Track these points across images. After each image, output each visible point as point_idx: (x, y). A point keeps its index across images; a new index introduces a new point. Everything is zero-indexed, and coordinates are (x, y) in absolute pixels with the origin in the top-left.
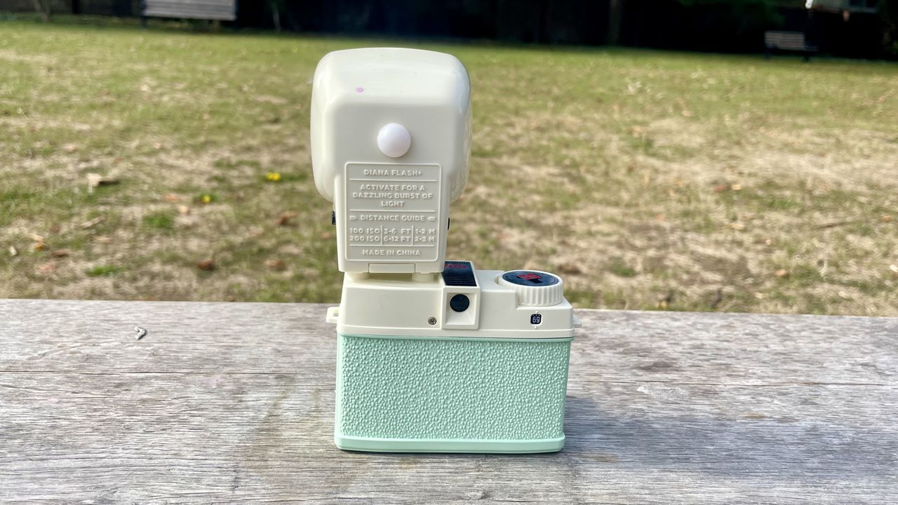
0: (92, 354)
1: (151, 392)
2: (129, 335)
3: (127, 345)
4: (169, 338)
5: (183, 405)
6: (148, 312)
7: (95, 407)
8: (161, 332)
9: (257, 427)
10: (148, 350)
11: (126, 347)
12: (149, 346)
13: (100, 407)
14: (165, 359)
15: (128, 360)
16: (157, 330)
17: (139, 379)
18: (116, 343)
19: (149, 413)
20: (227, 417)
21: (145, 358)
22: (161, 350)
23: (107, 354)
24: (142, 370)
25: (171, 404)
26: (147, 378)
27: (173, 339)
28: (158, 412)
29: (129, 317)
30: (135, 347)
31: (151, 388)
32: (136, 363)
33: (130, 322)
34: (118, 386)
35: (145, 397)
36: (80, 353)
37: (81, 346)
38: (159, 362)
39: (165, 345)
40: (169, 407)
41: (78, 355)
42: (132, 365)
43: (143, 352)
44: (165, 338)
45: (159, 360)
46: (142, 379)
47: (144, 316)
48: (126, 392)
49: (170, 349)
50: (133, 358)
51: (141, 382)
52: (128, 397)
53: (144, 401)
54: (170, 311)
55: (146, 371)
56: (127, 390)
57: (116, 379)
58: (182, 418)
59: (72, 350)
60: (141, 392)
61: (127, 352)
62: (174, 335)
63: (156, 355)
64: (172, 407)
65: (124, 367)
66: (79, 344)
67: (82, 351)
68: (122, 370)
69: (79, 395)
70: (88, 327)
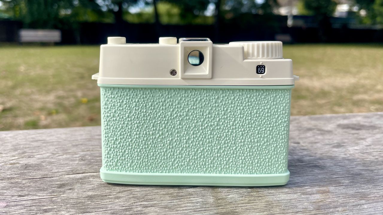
0: (30, 163)
1: (93, 189)
2: (57, 148)
3: (57, 155)
4: (90, 148)
5: (130, 198)
6: (66, 134)
7: (45, 208)
8: (81, 144)
9: (215, 211)
10: (76, 157)
11: (57, 156)
12: (77, 154)
13: (50, 207)
14: (94, 162)
15: (62, 166)
16: (77, 144)
17: (78, 179)
18: (48, 155)
19: (100, 208)
20: (178, 205)
21: (77, 162)
22: (87, 156)
23: (42, 162)
24: (78, 172)
25: (118, 198)
26: (85, 178)
27: (93, 148)
28: (110, 206)
29: (51, 138)
30: (65, 156)
31: (93, 186)
32: (71, 167)
33: (54, 141)
34: (61, 186)
35: (90, 193)
36: (19, 163)
37: (18, 159)
38: (90, 164)
39: (88, 153)
40: (117, 201)
41: (18, 165)
42: (67, 168)
43: (72, 159)
44: (87, 148)
45: (89, 163)
46: (81, 179)
47: (63, 136)
48: (70, 191)
49: (94, 155)
50: (66, 164)
51: (81, 181)
52: (75, 195)
53: (90, 197)
54: (82, 133)
55: (81, 172)
56: (70, 189)
57: (57, 181)
58: (135, 210)
59: (12, 162)
60: (85, 190)
61: (59, 160)
62: (92, 145)
63: (85, 160)
64: (120, 200)
65: (60, 170)
66: (16, 158)
67: (21, 162)
68: (60, 174)
69: (25, 198)
70: (22, 146)
